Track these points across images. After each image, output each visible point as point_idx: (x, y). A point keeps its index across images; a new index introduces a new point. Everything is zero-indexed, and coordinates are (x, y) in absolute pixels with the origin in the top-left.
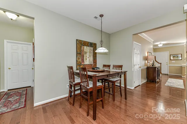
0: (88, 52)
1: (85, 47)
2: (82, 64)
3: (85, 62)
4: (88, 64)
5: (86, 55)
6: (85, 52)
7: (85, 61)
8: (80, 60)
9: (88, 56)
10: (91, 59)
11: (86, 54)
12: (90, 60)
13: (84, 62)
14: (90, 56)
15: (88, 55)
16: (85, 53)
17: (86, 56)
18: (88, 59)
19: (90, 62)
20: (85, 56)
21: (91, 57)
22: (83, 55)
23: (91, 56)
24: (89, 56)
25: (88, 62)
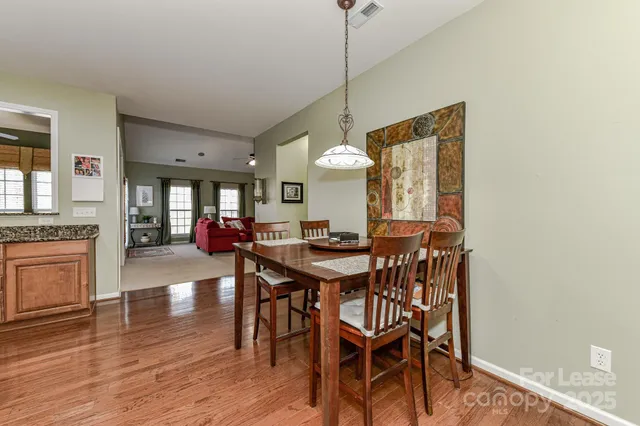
0: (408, 167)
1: (396, 149)
2: (384, 218)
3: (394, 212)
4: (409, 222)
5: (400, 181)
6: (397, 168)
7: (394, 206)
8: (377, 203)
9: (408, 185)
10: (425, 196)
11: (397, 177)
12: (416, 201)
13: (391, 212)
14: (417, 183)
15: (408, 178)
16: (394, 173)
17: (400, 187)
18: (408, 199)
19: (419, 213)
20: (394, 187)
21: (426, 188)
22: (387, 182)
23: (426, 182)
24: (415, 184)
25: (409, 209)
